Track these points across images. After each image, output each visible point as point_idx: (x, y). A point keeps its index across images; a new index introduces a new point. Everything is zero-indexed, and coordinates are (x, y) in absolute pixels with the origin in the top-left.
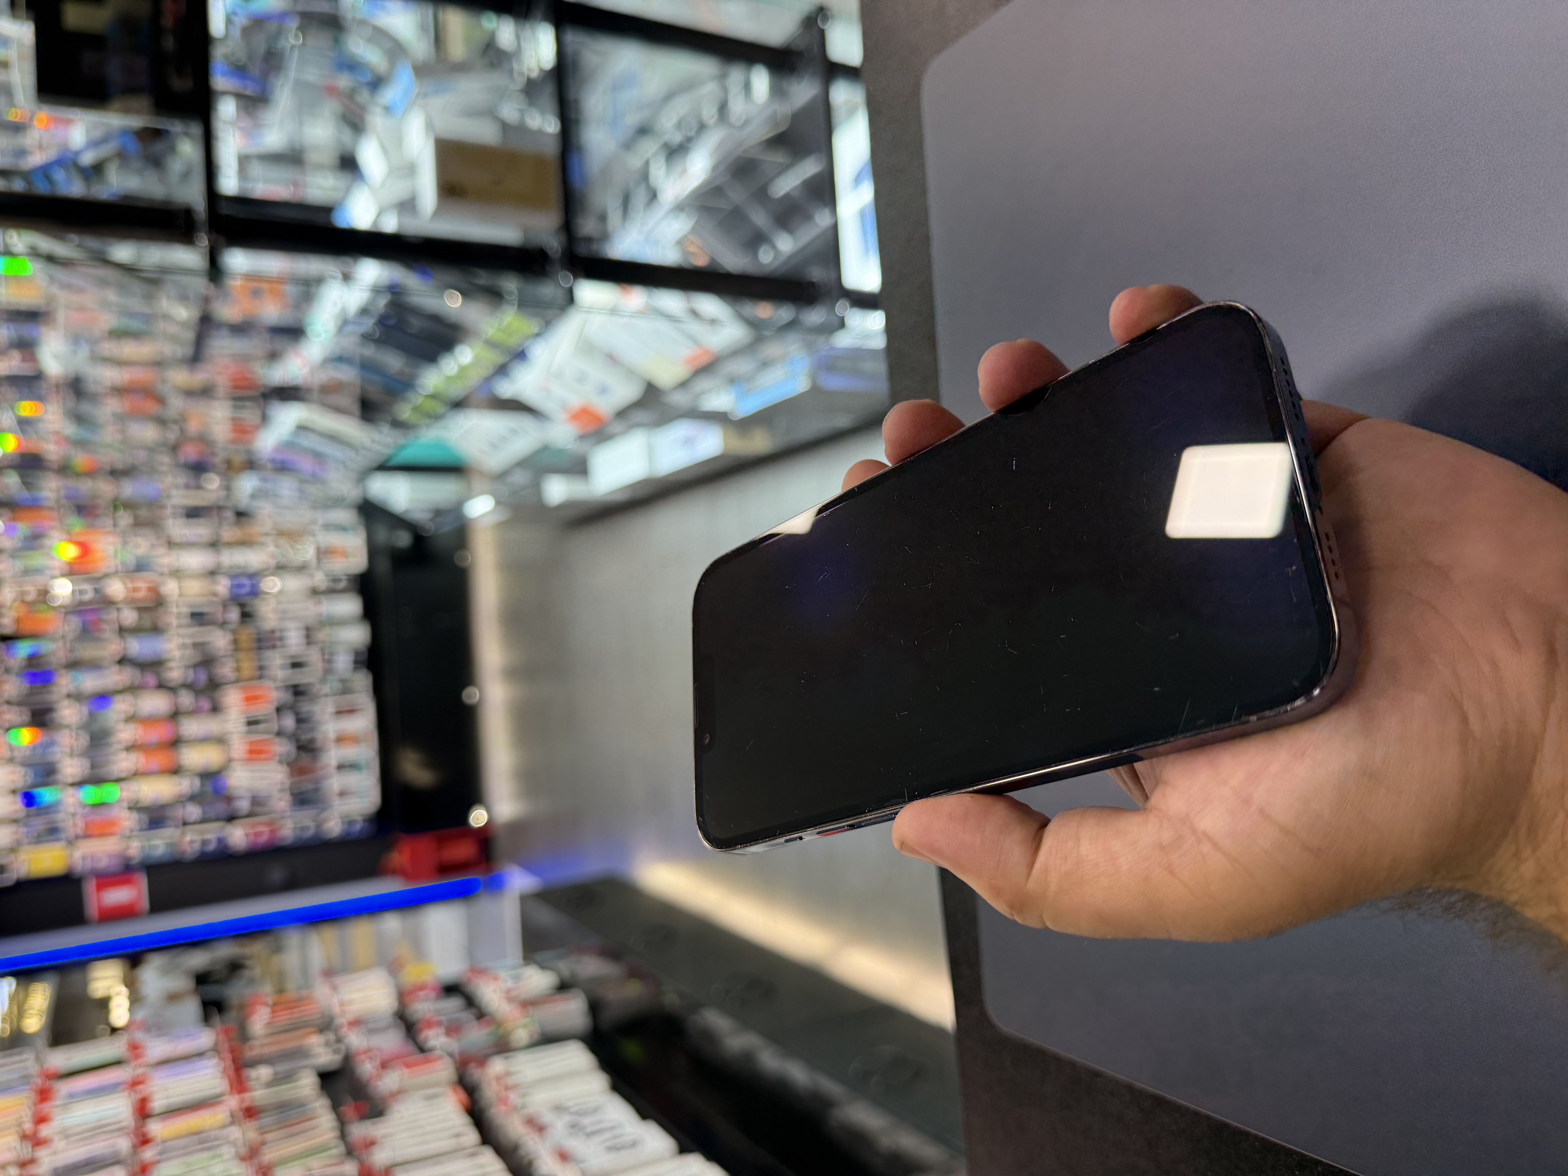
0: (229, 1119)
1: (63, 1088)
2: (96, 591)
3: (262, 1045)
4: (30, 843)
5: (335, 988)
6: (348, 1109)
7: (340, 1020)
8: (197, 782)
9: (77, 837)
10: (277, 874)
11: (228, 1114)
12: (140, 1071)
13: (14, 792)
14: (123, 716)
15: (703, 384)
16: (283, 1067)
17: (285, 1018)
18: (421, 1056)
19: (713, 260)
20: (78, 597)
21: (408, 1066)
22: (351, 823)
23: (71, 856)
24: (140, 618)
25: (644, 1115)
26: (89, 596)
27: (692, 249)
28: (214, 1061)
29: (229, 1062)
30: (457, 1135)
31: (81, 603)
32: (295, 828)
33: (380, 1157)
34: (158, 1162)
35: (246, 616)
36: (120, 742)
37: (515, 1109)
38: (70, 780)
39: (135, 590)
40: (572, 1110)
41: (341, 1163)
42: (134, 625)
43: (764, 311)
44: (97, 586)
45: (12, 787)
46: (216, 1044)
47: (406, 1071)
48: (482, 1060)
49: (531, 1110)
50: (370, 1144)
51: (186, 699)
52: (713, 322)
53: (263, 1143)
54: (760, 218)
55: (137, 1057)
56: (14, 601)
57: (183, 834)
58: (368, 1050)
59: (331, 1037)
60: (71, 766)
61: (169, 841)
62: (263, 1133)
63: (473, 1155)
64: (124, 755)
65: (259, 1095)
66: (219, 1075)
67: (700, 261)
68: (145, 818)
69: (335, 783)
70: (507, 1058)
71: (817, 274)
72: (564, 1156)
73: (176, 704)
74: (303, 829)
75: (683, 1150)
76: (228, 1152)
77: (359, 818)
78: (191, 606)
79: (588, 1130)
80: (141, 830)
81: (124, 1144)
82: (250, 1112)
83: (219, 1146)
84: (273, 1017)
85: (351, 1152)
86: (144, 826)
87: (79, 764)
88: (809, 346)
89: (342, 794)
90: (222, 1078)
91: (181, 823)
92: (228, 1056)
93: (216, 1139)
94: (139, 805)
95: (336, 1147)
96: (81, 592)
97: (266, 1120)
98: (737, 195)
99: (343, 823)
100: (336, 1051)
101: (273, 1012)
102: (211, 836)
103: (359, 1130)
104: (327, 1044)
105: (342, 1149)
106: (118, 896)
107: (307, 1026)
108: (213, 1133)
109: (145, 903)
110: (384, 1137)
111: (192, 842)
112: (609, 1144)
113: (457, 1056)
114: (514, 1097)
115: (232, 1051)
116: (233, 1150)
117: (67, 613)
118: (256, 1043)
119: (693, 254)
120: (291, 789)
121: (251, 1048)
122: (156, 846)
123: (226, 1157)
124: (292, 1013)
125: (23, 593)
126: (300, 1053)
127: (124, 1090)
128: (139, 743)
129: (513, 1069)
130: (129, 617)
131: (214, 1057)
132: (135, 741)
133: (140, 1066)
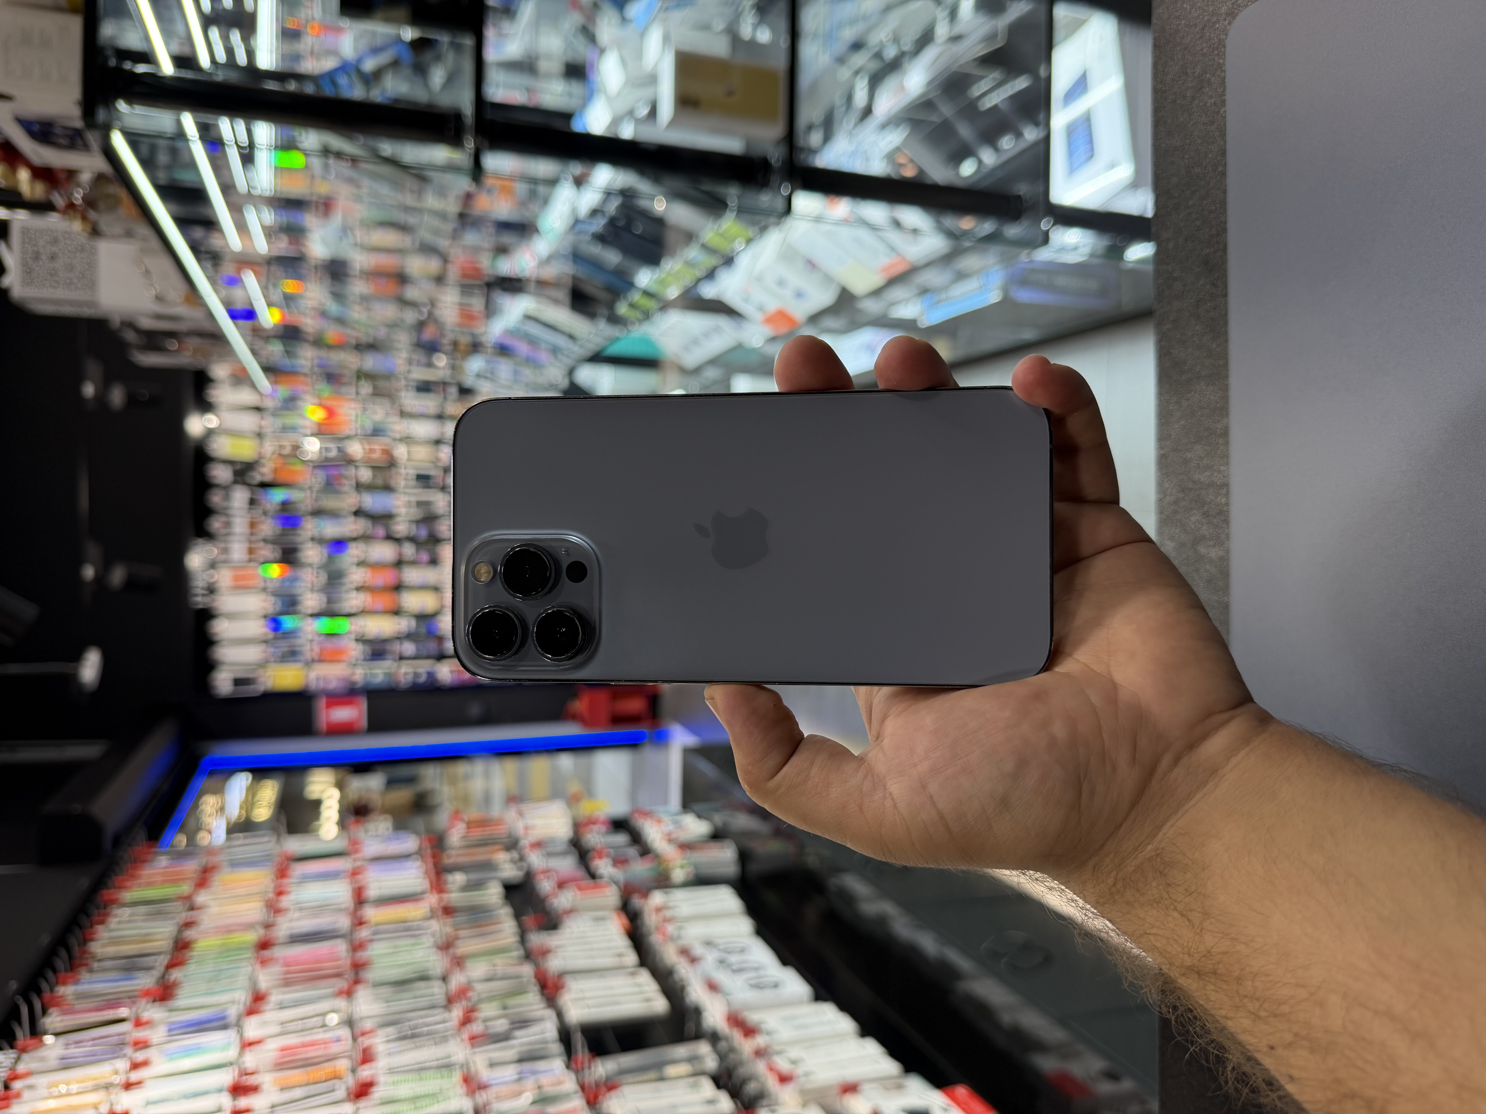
0: (429, 914)
1: (299, 869)
2: (340, 450)
3: (458, 855)
4: (275, 662)
5: (521, 814)
6: (528, 920)
7: (525, 842)
8: (413, 623)
9: (313, 661)
10: (475, 709)
11: (428, 909)
12: (359, 863)
13: (265, 617)
14: (355, 560)
15: (898, 293)
16: (474, 876)
17: (478, 834)
18: (591, 882)
19: (921, 172)
20: (324, 454)
21: (580, 889)
23: (307, 676)
24: (374, 476)
25: (785, 961)
26: (333, 453)
27: (902, 160)
28: (418, 863)
29: (431, 866)
30: (620, 955)
31: (327, 459)
33: (554, 964)
34: (372, 941)
36: (352, 583)
37: (672, 939)
38: (310, 611)
39: (371, 451)
40: (721, 947)
41: (521, 964)
42: (368, 481)
43: (967, 223)
44: (339, 446)
45: (264, 612)
46: (420, 849)
47: (578, 892)
48: (645, 893)
49: (684, 942)
50: (545, 952)
51: (409, 551)
52: (915, 231)
53: (457, 938)
54: (965, 131)
55: (356, 851)
56: (273, 454)
57: (399, 667)
58: (546, 871)
59: (515, 855)
60: (311, 599)
61: (387, 671)
62: (456, 930)
63: (633, 974)
64: (354, 594)
65: (454, 897)
66: (421, 875)
67: (909, 172)
68: (368, 649)
70: (666, 893)
71: (1023, 189)
72: (713, 987)
73: (400, 554)
75: (819, 997)
76: (428, 941)
78: (416, 469)
79: (734, 967)
80: (365, 660)
81: (344, 922)
82: (448, 911)
83: (419, 935)
84: (468, 832)
85: (529, 956)
86: (368, 657)
87: (318, 598)
88: (1007, 260)
90: (424, 878)
91: (397, 658)
92: (430, 860)
93: (419, 929)
94: (364, 638)
95: (516, 950)
96: (327, 449)
97: (460, 918)
98: (947, 110)
100: (520, 869)
101: (469, 827)
102: (423, 671)
103: (537, 939)
104: (513, 861)
105: (521, 952)
106: (343, 714)
107: (495, 844)
108: (415, 923)
109: (364, 723)
110: (558, 947)
111: (406, 674)
112: (752, 982)
113: (622, 886)
114: (670, 929)
115: (434, 856)
116: (432, 940)
117: (315, 467)
118: (453, 852)
119: (901, 165)
121: (449, 857)
122: (376, 675)
123: (426, 945)
124: (484, 831)
125: (281, 447)
126: (488, 866)
127: (345, 878)
128: (367, 584)
129: (671, 904)
130: (365, 475)
131: (418, 860)
132: (365, 582)
133: (358, 859)
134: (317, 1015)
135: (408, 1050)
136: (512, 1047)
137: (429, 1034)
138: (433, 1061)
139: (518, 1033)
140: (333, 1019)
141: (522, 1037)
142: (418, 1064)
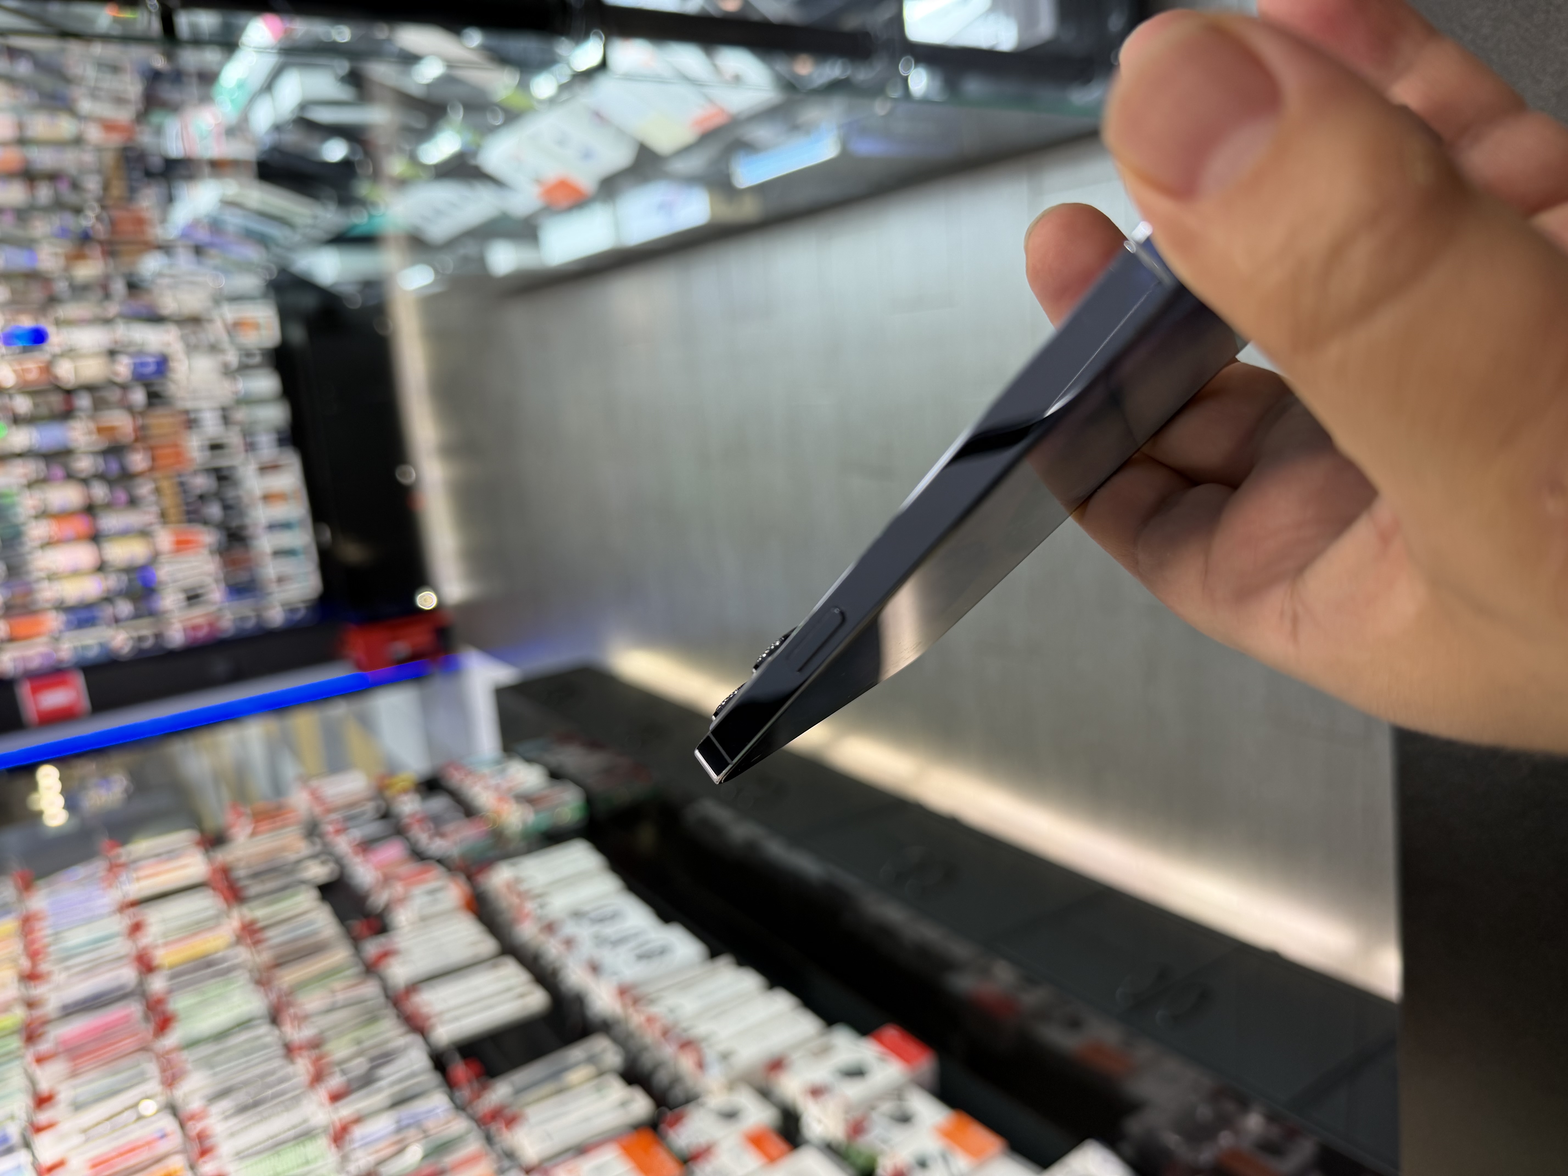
0: (234, 940)
6: (357, 925)
8: (125, 578)
9: (2, 641)
10: (220, 666)
11: (231, 934)
14: (33, 512)
18: (421, 865)
19: (748, 5)
22: (293, 611)
25: (665, 918)
30: (476, 947)
32: (235, 620)
33: (397, 975)
34: (170, 991)
35: (155, 397)
36: (34, 540)
39: (26, 371)
40: (591, 916)
41: (363, 983)
42: (29, 412)
43: (805, 67)
49: (546, 917)
50: (385, 960)
51: (100, 492)
52: (739, 80)
53: (277, 965)
57: (114, 633)
59: (321, 845)
61: (101, 640)
63: (496, 966)
64: (41, 552)
67: (731, 5)
68: (71, 617)
69: (270, 569)
72: (595, 968)
73: (90, 497)
74: (243, 619)
75: (714, 953)
76: (242, 978)
77: (301, 605)
79: (613, 940)
80: (69, 630)
81: (129, 974)
83: (228, 970)
84: (255, 828)
85: (368, 970)
86: (71, 626)
89: (281, 580)
91: (112, 621)
93: (226, 963)
95: (353, 966)
99: (284, 611)
100: (330, 865)
101: (255, 822)
102: (147, 632)
103: (373, 946)
104: (318, 854)
105: (359, 967)
106: (56, 698)
108: (222, 955)
109: (85, 703)
110: (401, 952)
111: (125, 640)
114: (529, 904)
116: (246, 974)
120: (226, 579)
122: (88, 646)
123: (241, 982)
124: (274, 823)
126: (289, 867)
128: (56, 538)
129: (524, 877)
130: (23, 405)
134: (126, 1109)
135: (254, 1123)
136: (380, 1090)
137: (275, 1096)
138: (289, 1130)
139: (383, 1071)
140: (149, 1107)
141: (389, 1075)
142: (272, 1138)
